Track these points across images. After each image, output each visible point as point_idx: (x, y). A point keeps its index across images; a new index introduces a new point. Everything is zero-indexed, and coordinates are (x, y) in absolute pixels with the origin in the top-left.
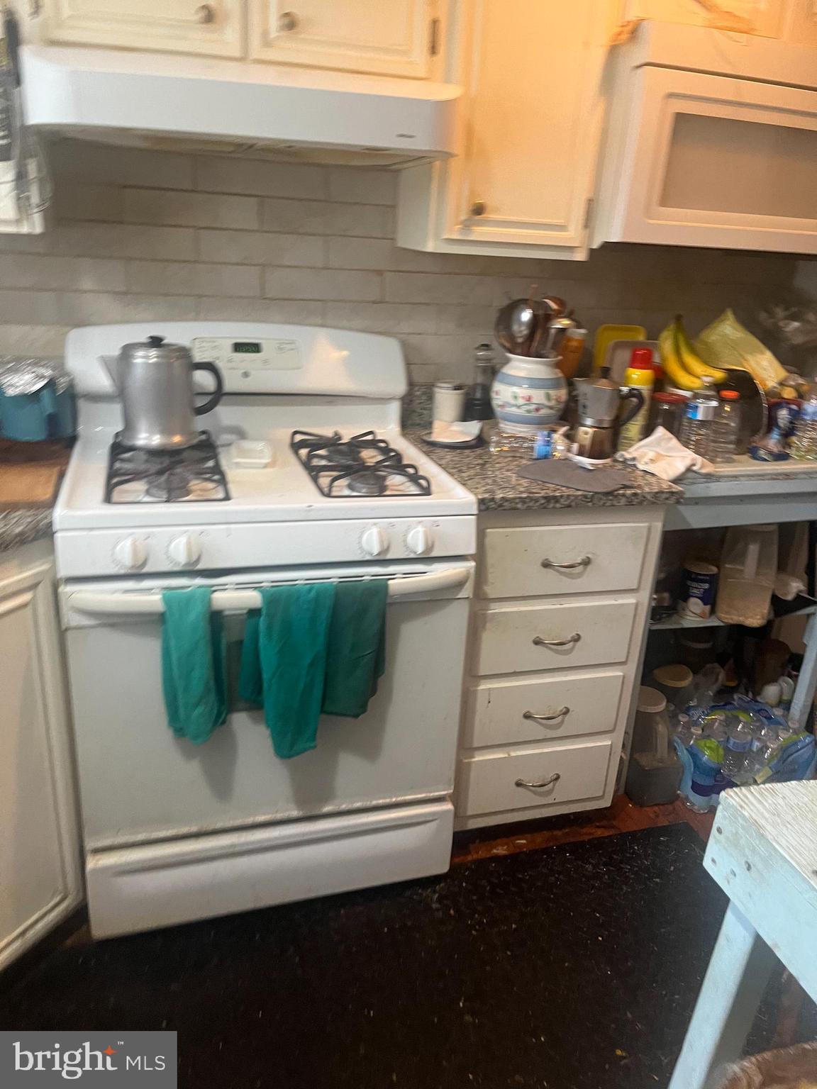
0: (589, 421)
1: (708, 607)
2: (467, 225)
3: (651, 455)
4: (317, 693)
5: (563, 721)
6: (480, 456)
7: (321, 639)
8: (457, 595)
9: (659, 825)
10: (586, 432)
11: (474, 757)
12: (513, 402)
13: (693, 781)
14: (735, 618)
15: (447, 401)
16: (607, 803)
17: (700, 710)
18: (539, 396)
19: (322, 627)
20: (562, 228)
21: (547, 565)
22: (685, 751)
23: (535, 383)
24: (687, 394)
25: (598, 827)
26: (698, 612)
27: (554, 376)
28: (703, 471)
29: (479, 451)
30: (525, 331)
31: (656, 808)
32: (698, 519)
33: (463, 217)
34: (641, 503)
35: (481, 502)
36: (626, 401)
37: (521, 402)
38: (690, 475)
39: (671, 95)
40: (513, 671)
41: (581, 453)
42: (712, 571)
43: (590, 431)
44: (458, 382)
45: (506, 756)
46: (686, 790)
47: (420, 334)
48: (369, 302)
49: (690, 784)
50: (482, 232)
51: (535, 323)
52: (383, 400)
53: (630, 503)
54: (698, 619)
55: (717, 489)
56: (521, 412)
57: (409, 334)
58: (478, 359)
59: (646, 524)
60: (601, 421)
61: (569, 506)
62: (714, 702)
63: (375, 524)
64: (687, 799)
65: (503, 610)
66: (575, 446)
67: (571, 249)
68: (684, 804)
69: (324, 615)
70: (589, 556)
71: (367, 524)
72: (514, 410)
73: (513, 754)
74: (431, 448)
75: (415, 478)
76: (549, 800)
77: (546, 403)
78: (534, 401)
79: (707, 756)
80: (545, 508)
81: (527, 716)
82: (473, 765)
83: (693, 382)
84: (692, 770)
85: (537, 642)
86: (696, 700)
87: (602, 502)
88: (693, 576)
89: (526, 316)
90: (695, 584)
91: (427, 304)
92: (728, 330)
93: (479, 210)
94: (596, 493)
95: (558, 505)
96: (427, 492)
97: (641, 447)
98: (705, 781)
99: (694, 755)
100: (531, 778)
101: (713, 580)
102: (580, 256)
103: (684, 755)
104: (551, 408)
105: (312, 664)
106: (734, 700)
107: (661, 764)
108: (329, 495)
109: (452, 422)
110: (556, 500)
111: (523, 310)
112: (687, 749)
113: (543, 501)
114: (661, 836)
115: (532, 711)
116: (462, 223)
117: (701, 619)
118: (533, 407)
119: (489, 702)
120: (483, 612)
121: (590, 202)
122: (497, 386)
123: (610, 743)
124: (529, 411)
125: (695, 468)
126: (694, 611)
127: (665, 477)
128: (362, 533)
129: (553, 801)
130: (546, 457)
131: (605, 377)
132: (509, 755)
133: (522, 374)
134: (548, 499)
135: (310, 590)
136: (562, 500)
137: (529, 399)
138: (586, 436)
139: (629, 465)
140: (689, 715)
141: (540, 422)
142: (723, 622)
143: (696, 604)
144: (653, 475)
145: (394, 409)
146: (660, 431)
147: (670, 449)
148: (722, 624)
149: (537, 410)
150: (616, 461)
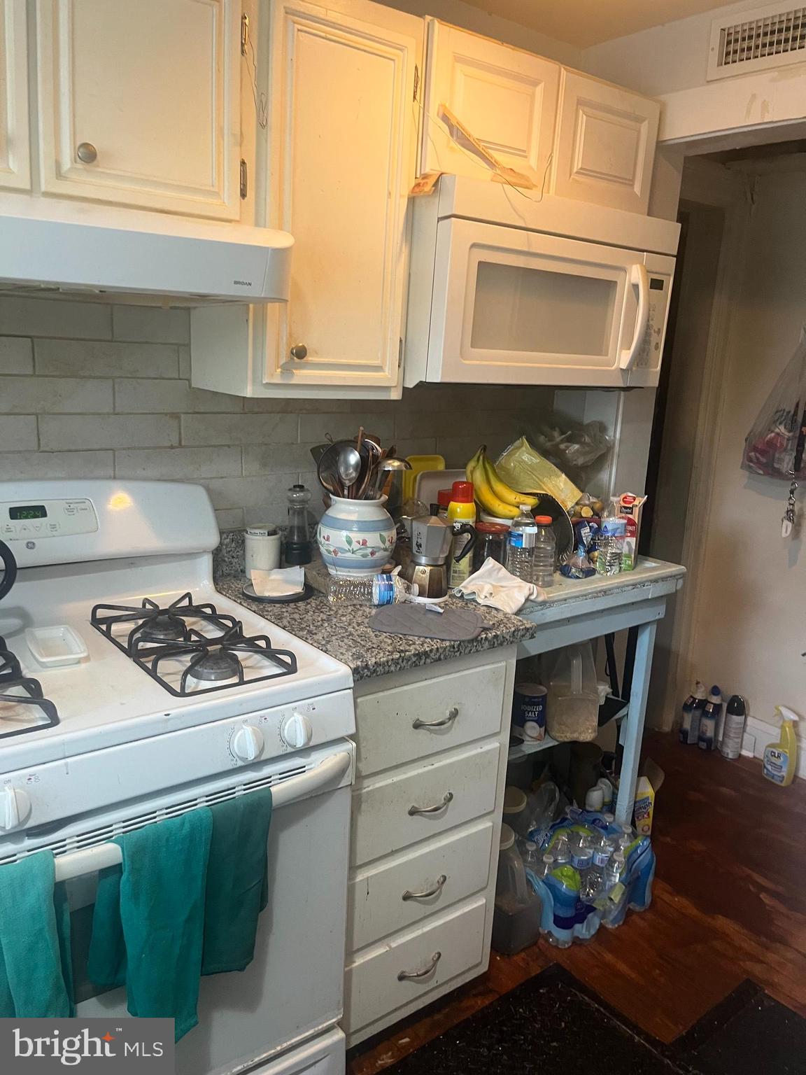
0: (423, 560)
1: (543, 729)
2: (287, 369)
3: (487, 588)
4: (196, 954)
5: (441, 891)
6: (318, 609)
7: (199, 884)
8: (338, 785)
9: (533, 974)
10: (423, 571)
11: (354, 962)
12: (347, 547)
13: (555, 915)
14: (568, 736)
15: (261, 549)
16: (484, 968)
17: (543, 833)
18: (373, 539)
19: (199, 869)
20: (379, 368)
21: (418, 725)
22: (541, 883)
23: (364, 526)
24: (509, 523)
25: (475, 996)
26: (535, 735)
27: (384, 518)
28: (540, 599)
29: (313, 602)
30: (353, 474)
31: (523, 954)
32: (536, 647)
33: (283, 361)
34: (501, 644)
35: (356, 671)
36: (459, 537)
37: (355, 546)
38: (529, 604)
39: (474, 246)
40: (390, 851)
41: (420, 594)
42: (543, 692)
43: (428, 569)
44: (272, 527)
45: (388, 949)
46: (549, 925)
47: (222, 478)
48: (166, 447)
49: (551, 918)
50: (304, 375)
51: (363, 466)
52: (191, 555)
53: (492, 646)
54: (535, 743)
55: (552, 614)
56: (357, 556)
57: (211, 478)
58: (292, 501)
59: (503, 664)
60: (436, 559)
61: (440, 659)
62: (552, 821)
63: (245, 721)
64: (550, 934)
65: (378, 785)
66: (416, 588)
67: (387, 388)
68: (547, 941)
69: (202, 852)
70: (457, 707)
71: (235, 723)
72: (349, 555)
73: (394, 945)
74: (260, 604)
75: (270, 654)
76: (432, 984)
77: (382, 546)
78: (368, 544)
79: (565, 886)
80: (416, 665)
81: (407, 897)
82: (354, 972)
83: (510, 511)
84: (553, 903)
85: (413, 812)
86: (534, 823)
87: (468, 649)
88: (527, 700)
89: (354, 458)
90: (529, 708)
91: (229, 446)
92: (523, 456)
93: (300, 353)
94: (464, 641)
95: (428, 661)
96: (291, 669)
97: (473, 579)
98: (567, 913)
99: (553, 888)
100: (413, 968)
101: (543, 700)
102: (396, 395)
103: (541, 888)
104: (385, 550)
105: (189, 920)
106: (567, 814)
107: (522, 905)
108: (183, 694)
109: (271, 570)
110: (426, 654)
111: (352, 452)
112: (543, 881)
113: (414, 659)
114: (541, 988)
115: (410, 890)
116: (282, 367)
117: (538, 742)
118: (370, 550)
119: (368, 893)
120: (358, 792)
121: (403, 344)
122: (324, 531)
123: (484, 901)
124: (364, 556)
125: (532, 597)
126: (532, 735)
127: (508, 610)
128: (231, 736)
129: (436, 985)
130: (389, 602)
131: (436, 515)
132: (390, 947)
133: (354, 517)
134: (418, 655)
135: (183, 824)
136: (432, 655)
137: (364, 543)
138: (424, 575)
139: (469, 601)
140: (534, 841)
141: (373, 566)
142: (558, 741)
143: (534, 727)
144: (496, 609)
145: (205, 564)
146: (490, 563)
147: (504, 578)
148: (557, 743)
149: (372, 554)
150: (453, 596)
